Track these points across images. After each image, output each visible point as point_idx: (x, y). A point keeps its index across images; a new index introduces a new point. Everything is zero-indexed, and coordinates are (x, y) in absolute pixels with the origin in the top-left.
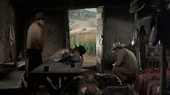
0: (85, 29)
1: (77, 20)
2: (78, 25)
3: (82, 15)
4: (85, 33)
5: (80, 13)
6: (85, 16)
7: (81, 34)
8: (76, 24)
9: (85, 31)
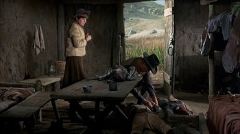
0: (155, 32)
1: (144, 18)
2: (145, 26)
3: (152, 11)
4: (155, 38)
5: (148, 8)
6: (156, 13)
7: (148, 39)
8: (142, 24)
9: (156, 35)
